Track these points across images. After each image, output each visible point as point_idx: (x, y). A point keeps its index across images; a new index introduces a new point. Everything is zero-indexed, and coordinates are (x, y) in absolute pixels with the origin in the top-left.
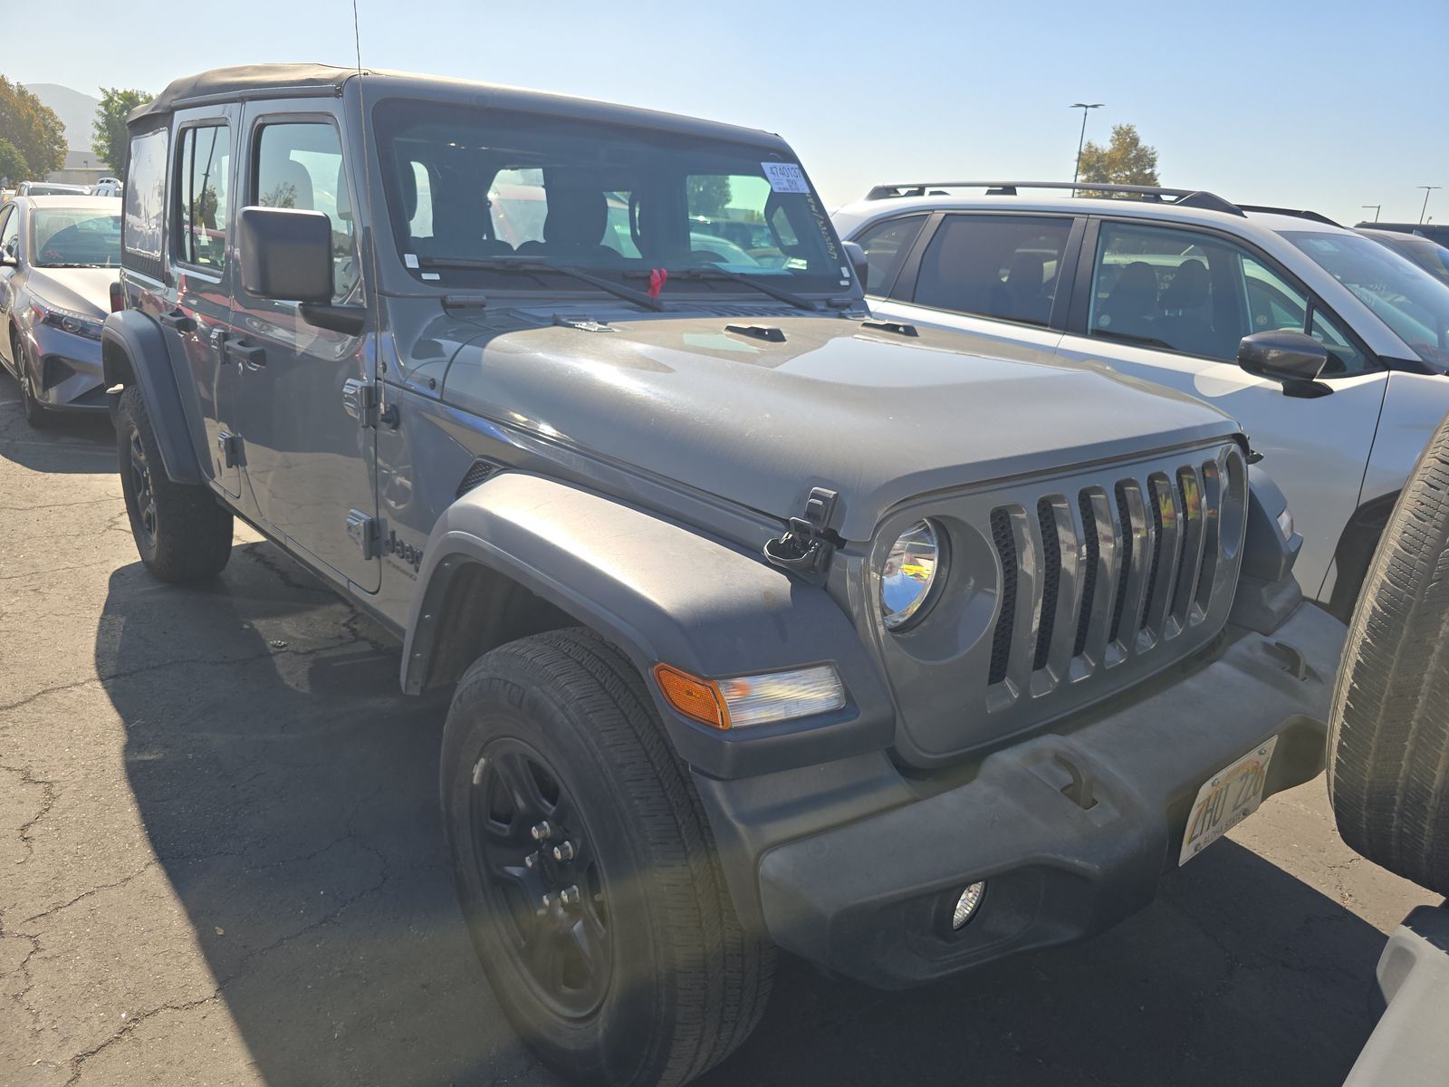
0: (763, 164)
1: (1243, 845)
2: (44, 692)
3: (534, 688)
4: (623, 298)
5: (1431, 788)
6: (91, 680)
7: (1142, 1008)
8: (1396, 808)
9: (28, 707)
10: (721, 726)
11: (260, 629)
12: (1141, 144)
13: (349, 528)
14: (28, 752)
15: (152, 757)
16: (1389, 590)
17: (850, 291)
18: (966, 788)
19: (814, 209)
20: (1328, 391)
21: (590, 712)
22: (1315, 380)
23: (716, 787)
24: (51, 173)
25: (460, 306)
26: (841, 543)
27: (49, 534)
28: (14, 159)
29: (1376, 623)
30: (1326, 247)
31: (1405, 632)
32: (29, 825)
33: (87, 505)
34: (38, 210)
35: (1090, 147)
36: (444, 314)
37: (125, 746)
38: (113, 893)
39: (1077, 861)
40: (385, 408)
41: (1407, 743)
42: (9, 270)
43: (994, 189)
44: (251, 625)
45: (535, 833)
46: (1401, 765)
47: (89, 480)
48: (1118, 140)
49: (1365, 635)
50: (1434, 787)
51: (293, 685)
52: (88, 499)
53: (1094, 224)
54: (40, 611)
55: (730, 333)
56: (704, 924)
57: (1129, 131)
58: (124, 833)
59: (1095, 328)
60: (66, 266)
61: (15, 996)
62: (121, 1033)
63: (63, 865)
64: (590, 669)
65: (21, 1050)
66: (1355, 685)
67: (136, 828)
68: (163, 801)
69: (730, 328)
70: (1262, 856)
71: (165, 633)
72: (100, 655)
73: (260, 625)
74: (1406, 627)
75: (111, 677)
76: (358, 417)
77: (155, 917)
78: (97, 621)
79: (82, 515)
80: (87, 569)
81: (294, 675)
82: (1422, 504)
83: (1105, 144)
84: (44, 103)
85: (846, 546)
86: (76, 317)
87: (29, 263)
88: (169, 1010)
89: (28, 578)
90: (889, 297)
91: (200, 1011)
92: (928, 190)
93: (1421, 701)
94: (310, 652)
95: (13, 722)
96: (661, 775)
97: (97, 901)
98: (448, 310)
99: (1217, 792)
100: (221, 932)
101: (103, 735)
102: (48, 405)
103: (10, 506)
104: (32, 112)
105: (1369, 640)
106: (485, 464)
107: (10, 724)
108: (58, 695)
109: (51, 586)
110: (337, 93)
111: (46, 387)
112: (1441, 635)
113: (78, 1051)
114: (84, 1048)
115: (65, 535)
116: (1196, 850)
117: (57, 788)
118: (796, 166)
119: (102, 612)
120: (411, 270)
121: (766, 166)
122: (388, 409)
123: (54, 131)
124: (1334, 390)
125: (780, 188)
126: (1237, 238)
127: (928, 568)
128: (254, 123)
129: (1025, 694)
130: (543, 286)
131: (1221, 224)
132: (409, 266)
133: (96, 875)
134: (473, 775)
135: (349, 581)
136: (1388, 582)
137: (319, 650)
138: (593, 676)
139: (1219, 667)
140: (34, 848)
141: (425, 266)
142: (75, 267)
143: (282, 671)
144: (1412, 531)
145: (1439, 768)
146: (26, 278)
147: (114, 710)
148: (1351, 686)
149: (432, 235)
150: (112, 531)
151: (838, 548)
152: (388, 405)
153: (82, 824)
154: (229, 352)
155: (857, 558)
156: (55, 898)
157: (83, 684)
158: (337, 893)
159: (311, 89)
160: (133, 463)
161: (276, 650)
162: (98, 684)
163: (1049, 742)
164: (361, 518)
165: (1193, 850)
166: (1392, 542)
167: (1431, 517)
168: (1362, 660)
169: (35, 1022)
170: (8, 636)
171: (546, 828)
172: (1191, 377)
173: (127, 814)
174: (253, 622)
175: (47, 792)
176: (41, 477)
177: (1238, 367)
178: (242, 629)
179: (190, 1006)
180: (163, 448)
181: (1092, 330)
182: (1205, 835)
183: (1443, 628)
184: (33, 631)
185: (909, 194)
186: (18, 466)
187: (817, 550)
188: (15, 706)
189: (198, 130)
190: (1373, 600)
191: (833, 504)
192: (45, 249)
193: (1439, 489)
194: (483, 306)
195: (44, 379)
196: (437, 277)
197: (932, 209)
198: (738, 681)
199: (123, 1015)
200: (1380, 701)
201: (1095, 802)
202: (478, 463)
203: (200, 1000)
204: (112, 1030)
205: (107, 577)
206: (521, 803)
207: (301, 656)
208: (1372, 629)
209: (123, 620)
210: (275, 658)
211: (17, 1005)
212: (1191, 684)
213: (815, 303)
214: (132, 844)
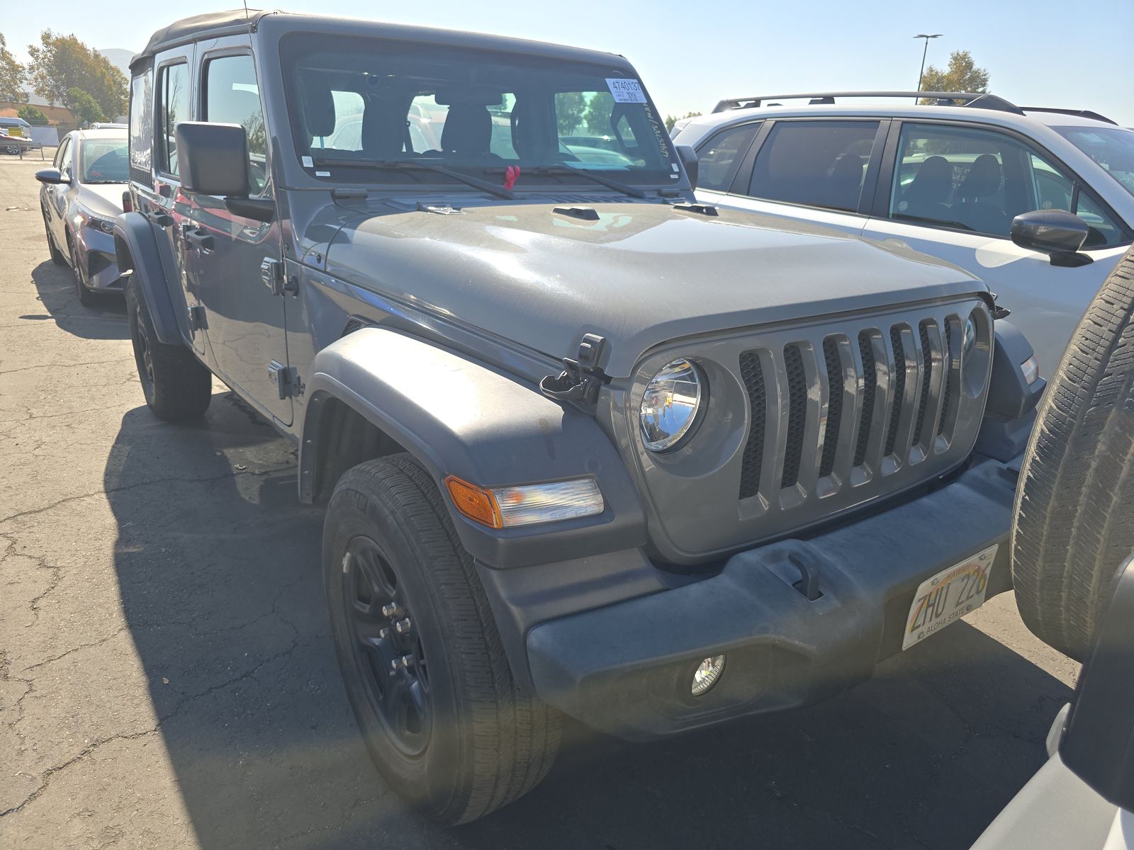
0: (606, 79)
1: (994, 638)
2: (63, 501)
3: (374, 496)
4: (482, 190)
5: (1090, 586)
6: (99, 492)
7: (887, 766)
8: (1063, 604)
9: (51, 512)
10: (495, 526)
11: (229, 456)
12: (975, 67)
13: (270, 375)
14: (46, 545)
15: (134, 550)
16: (1055, 415)
17: (678, 184)
18: (711, 582)
19: (650, 116)
20: (1089, 261)
21: (412, 516)
22: (1077, 252)
23: (494, 574)
24: (119, 117)
25: (348, 197)
26: (607, 380)
27: (85, 384)
28: (92, 107)
29: (1043, 444)
30: (1094, 139)
31: (1067, 450)
32: (38, 598)
33: (114, 363)
34: (86, 140)
35: (932, 71)
36: (333, 203)
37: (117, 541)
38: (92, 650)
39: (797, 642)
40: (288, 280)
41: (1068, 547)
42: (65, 186)
43: (816, 99)
44: (223, 453)
45: (385, 611)
46: (1065, 566)
47: (119, 345)
48: (955, 64)
49: (1035, 453)
50: (1092, 586)
51: (247, 498)
52: (116, 358)
53: (897, 125)
54: (70, 441)
55: (556, 214)
56: (496, 685)
57: (965, 56)
58: (106, 606)
59: (895, 212)
60: (106, 183)
61: (10, 725)
62: (82, 755)
63: (58, 629)
64: (417, 482)
65: (9, 764)
66: (1027, 497)
67: (116, 603)
68: (139, 583)
69: (557, 211)
70: (1009, 647)
71: (157, 458)
72: (108, 474)
73: (229, 452)
74: (1067, 447)
75: (114, 490)
76: (270, 287)
77: (120, 669)
78: (110, 448)
79: (109, 371)
80: (108, 410)
81: (249, 491)
82: (1087, 339)
83: (944, 68)
84: (113, 64)
85: (612, 382)
86: (111, 221)
87: (79, 181)
88: (120, 739)
89: (64, 416)
90: (729, 192)
91: (143, 740)
92: (763, 103)
93: (1079, 511)
94: (263, 474)
95: (38, 522)
96: (465, 566)
97: (78, 656)
98: (336, 201)
99: (938, 590)
100: (166, 681)
101: (101, 534)
102: (93, 289)
103: (59, 363)
104: (104, 70)
105: (1038, 458)
106: (356, 322)
107: (36, 524)
108: (73, 503)
109: (80, 422)
110: (254, 29)
111: (91, 276)
112: (1096, 453)
113: (49, 766)
114: (54, 764)
115: (95, 385)
116: (919, 637)
117: (63, 572)
118: (636, 81)
119: (114, 442)
120: (307, 169)
121: (610, 81)
122: (290, 280)
123: (120, 84)
124: (1094, 260)
125: (621, 100)
126: (1015, 133)
127: (691, 403)
128: (202, 59)
129: (774, 506)
130: (417, 181)
131: (1002, 121)
132: (305, 165)
133: (82, 636)
134: (343, 565)
135: (274, 416)
136: (1055, 407)
137: (270, 472)
138: (418, 487)
139: (956, 488)
140: (40, 616)
141: (319, 166)
142: (113, 183)
143: (240, 487)
144: (1076, 363)
145: (1096, 568)
146: (77, 192)
147: (113, 514)
148: (1023, 498)
149: (361, 148)
150: (130, 382)
151: (605, 383)
152: (290, 277)
153: (77, 598)
154: (189, 240)
155: (621, 392)
156: (50, 653)
157: (93, 495)
158: (257, 656)
159: (237, 27)
160: (140, 330)
161: (239, 471)
162: (104, 496)
163: (790, 545)
164: (277, 367)
165: (917, 637)
166: (1061, 373)
167: (1093, 350)
168: (1032, 476)
169: (21, 744)
170: (44, 459)
171: (393, 608)
172: (972, 251)
173: (111, 593)
174: (224, 451)
175: (55, 574)
176: (85, 342)
177: (1011, 242)
178: (216, 455)
179: (136, 736)
180: (154, 317)
181: (893, 215)
182: (928, 625)
183: (1099, 447)
184: (62, 455)
185: (747, 106)
186: (69, 334)
187: (586, 385)
188: (42, 511)
189: (170, 68)
190: (1042, 424)
191: (601, 347)
192: (91, 169)
193: (1101, 326)
194: (366, 197)
195: (89, 269)
196: (328, 174)
197: (765, 118)
198: (517, 489)
199: (86, 741)
200: (1046, 511)
201: (820, 595)
202: (352, 321)
203: (144, 732)
204: (76, 751)
205: (122, 416)
206: (376, 589)
207: (256, 476)
208: (1040, 448)
209: (128, 448)
210: (237, 478)
211: (10, 731)
212: (927, 501)
213: (645, 193)
214: (111, 615)
